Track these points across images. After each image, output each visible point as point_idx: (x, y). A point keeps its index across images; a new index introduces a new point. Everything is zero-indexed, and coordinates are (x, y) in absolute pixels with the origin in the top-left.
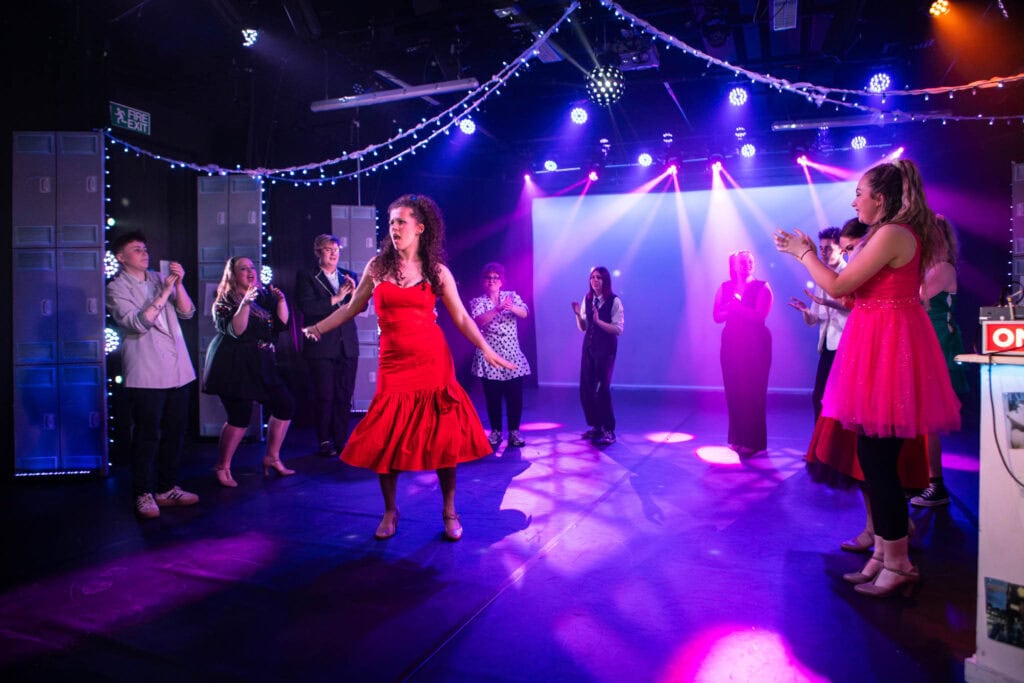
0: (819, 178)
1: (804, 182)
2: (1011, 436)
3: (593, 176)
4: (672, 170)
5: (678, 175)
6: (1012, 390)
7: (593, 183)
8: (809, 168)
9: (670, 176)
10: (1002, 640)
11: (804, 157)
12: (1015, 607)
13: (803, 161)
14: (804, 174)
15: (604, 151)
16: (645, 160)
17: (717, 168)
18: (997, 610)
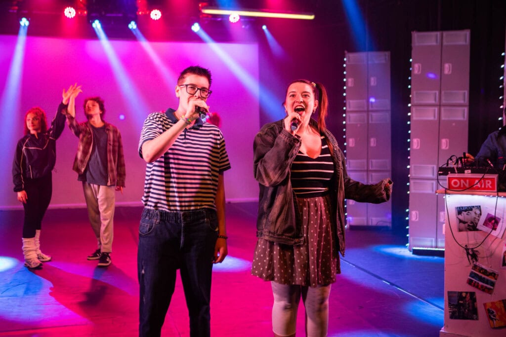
2: (459, 226)
6: (459, 206)
10: (456, 318)
12: (461, 302)
18: (453, 305)
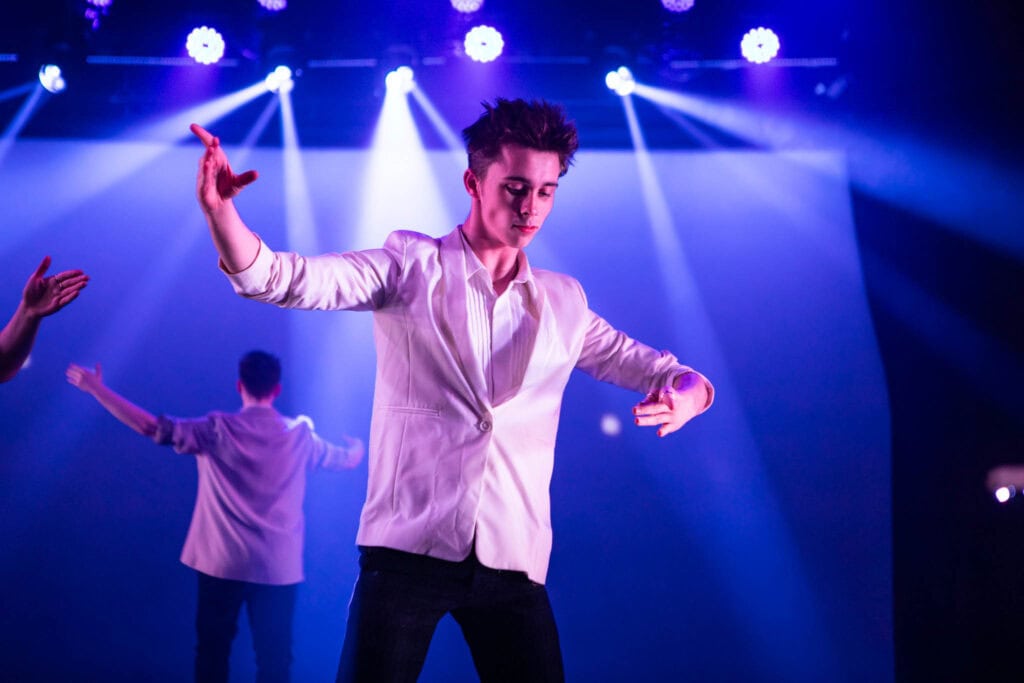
0: (666, 133)
1: (626, 144)
3: (51, 78)
4: (280, 80)
5: (295, 95)
7: (51, 99)
8: (637, 100)
9: (269, 97)
11: (624, 71)
13: (621, 82)
14: (623, 124)
15: (90, 14)
16: (205, 46)
17: (400, 82)
